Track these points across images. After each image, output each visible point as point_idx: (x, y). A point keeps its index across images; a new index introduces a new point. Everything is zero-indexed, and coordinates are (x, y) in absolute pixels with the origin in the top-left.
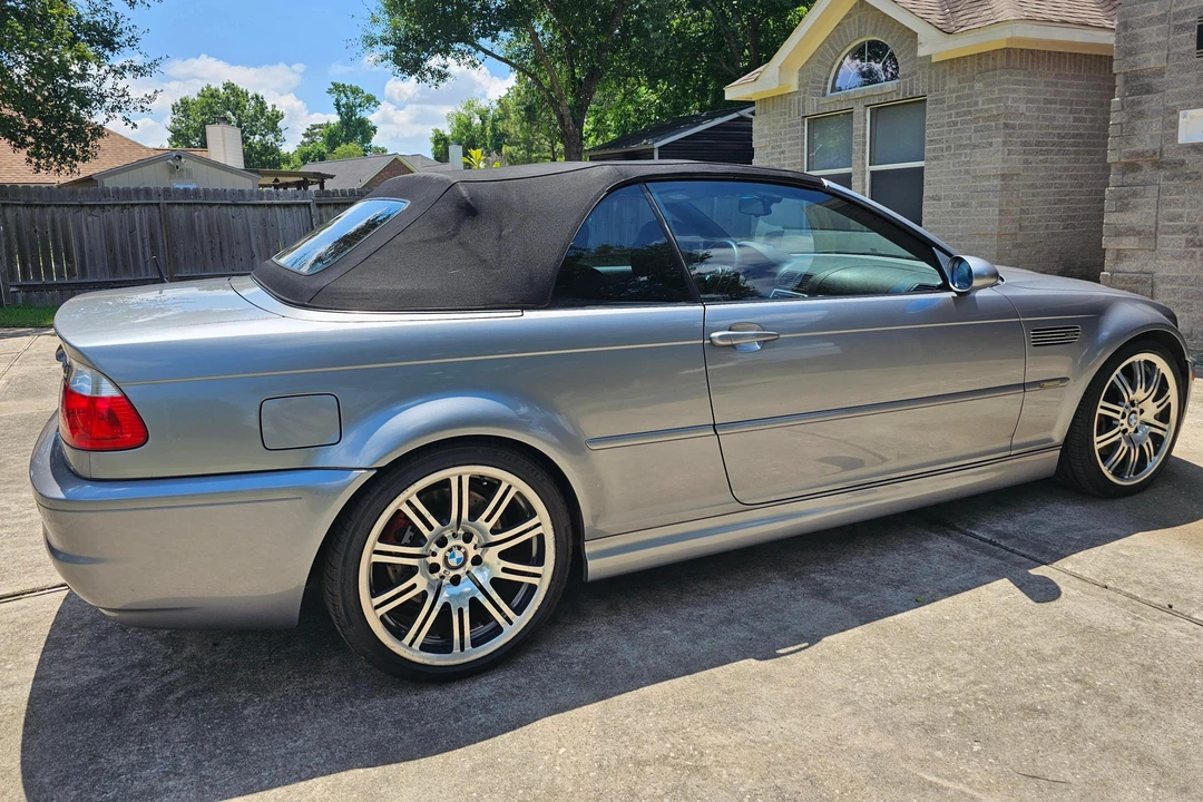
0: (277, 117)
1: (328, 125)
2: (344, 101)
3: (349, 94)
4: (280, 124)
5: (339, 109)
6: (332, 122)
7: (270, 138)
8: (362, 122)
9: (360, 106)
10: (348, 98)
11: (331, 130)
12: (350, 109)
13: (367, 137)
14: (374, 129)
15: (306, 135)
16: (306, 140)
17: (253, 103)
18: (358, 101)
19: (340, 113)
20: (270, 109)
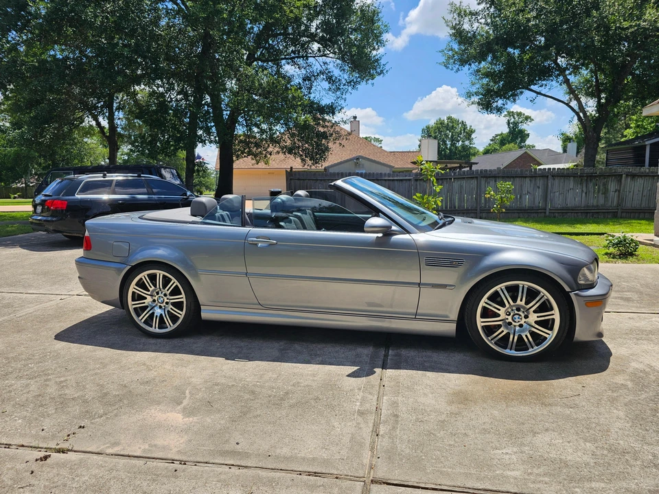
0: (471, 132)
1: (502, 134)
2: (512, 120)
3: (516, 116)
4: (473, 136)
5: (509, 125)
6: (504, 133)
7: (467, 143)
8: (521, 132)
9: (521, 122)
10: (514, 118)
11: (502, 137)
12: (516, 124)
13: (523, 140)
14: (528, 135)
15: (492, 140)
16: (492, 143)
17: (460, 125)
18: (520, 120)
19: (509, 127)
20: (468, 128)
